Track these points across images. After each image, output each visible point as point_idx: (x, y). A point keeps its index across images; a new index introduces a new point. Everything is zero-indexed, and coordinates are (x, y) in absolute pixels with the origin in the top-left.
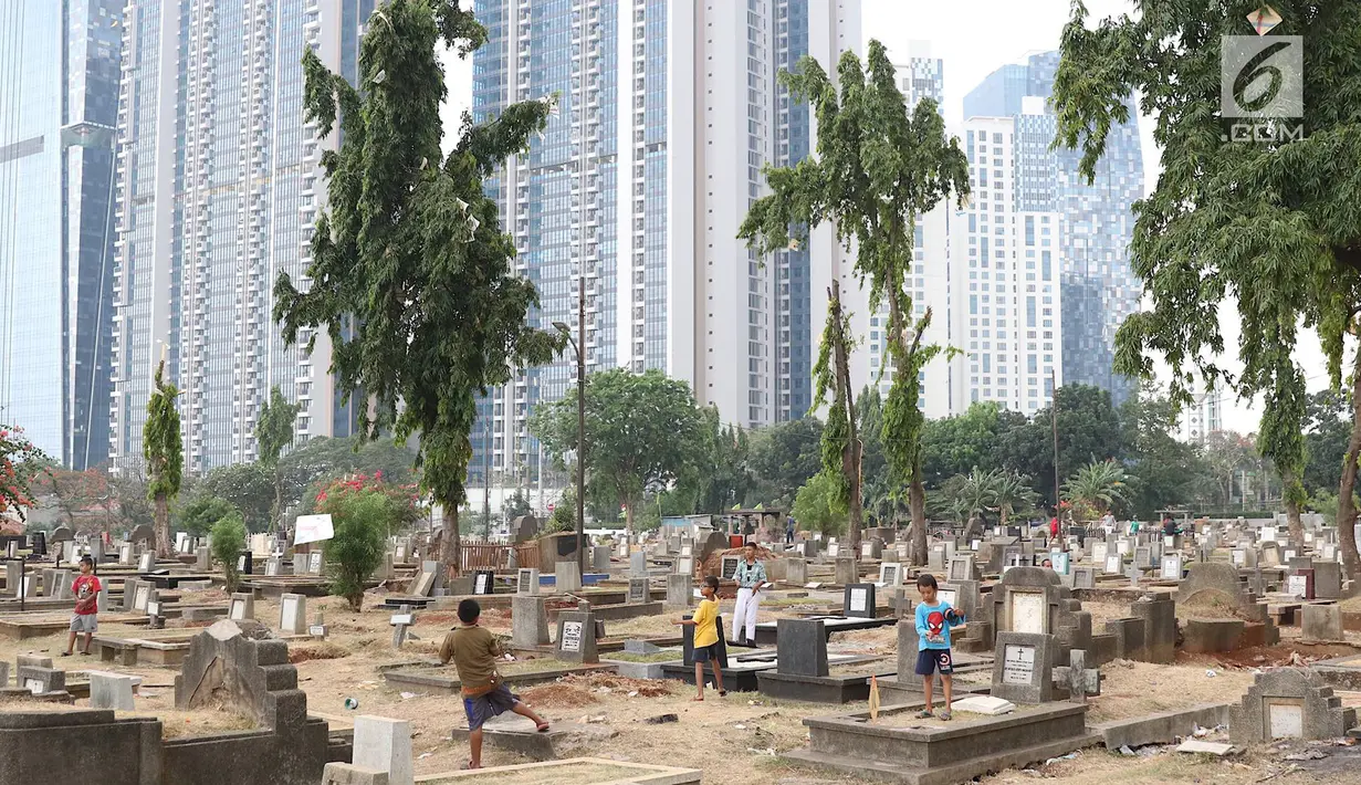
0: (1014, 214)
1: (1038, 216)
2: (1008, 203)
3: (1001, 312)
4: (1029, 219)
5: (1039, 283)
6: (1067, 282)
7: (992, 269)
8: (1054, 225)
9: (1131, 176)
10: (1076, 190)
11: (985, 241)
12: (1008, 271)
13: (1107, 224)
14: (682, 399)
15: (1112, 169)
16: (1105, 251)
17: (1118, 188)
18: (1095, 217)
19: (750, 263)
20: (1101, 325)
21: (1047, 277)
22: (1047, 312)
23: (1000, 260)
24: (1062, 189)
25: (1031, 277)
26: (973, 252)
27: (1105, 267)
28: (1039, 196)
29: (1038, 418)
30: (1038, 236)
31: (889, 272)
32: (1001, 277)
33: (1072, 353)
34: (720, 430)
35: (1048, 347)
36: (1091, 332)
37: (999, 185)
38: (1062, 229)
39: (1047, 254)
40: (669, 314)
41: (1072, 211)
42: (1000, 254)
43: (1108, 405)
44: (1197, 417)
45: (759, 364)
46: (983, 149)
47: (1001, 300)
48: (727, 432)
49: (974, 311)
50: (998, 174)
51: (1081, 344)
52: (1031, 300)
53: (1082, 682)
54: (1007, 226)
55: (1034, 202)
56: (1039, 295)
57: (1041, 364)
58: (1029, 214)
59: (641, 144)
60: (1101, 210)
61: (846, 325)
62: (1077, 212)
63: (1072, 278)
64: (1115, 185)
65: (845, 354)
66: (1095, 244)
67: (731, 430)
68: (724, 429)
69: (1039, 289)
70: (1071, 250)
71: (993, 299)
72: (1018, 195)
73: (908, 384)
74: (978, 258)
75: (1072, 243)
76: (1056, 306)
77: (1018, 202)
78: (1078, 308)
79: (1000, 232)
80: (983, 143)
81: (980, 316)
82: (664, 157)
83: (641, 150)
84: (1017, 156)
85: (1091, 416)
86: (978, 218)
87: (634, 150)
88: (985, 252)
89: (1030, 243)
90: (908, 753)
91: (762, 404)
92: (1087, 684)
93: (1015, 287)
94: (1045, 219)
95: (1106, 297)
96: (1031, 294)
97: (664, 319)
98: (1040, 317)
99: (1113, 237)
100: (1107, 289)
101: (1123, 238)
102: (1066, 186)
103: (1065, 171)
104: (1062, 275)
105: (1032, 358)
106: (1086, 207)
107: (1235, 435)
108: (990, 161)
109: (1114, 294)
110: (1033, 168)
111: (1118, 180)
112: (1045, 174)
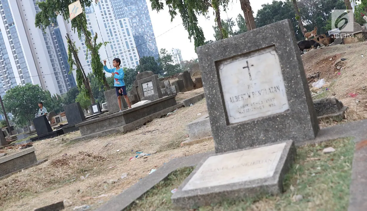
0: (116, 21)
1: (122, 20)
2: (113, 18)
3: (120, 47)
4: (120, 21)
5: (127, 37)
6: (134, 35)
7: (114, 37)
8: (127, 21)
9: (143, 4)
10: (130, 11)
11: (110, 29)
12: (118, 36)
13: (140, 18)
14: (38, 90)
15: (138, 3)
16: (142, 25)
17: (141, 8)
18: (137, 17)
19: (48, 51)
20: (146, 44)
21: (129, 35)
22: (132, 44)
23: (116, 34)
24: (126, 11)
25: (125, 36)
26: (108, 33)
27: (143, 29)
28: (121, 15)
29: (136, 69)
30: (124, 25)
31: (82, 26)
32: (117, 38)
33: (141, 53)
34: (52, 96)
35: (134, 53)
36: (144, 47)
37: (110, 14)
38: (129, 22)
39: (127, 29)
40: (29, 70)
41: (131, 16)
42: (115, 32)
43: (154, 60)
44: (176, 60)
45: (59, 77)
46: (103, 5)
47: (119, 44)
48: (54, 96)
49: (112, 48)
50: (109, 11)
51: (143, 51)
52: (126, 42)
53: (171, 91)
54: (115, 24)
55: (120, 16)
56: (128, 40)
57: (134, 58)
58: (120, 20)
59: (7, 25)
60: (138, 14)
61: (74, 46)
62: (132, 16)
63: (135, 34)
64: (140, 7)
65: (76, 54)
66: (139, 23)
67: (55, 96)
68: (53, 96)
69: (128, 39)
70: (133, 27)
71: (116, 44)
72: (115, 15)
73: (96, 56)
74: (110, 34)
75: (133, 25)
76: (133, 42)
77: (116, 17)
78: (139, 41)
79: (113, 26)
80: (103, 4)
81: (114, 50)
82: (14, 27)
83: (7, 27)
84: (112, 5)
85: (150, 64)
86: (107, 24)
87: (5, 27)
88: (111, 33)
89: (122, 27)
90: (117, 122)
91: (63, 88)
92: (172, 91)
93: (121, 40)
94: (124, 20)
95: (145, 37)
96: (126, 41)
97: (28, 72)
98: (130, 46)
99: (143, 21)
100: (145, 34)
101: (146, 21)
102: (127, 10)
103: (126, 6)
104: (133, 34)
105: (131, 57)
106: (134, 15)
107: (187, 61)
108: (106, 8)
109: (147, 35)
110: (117, 7)
111: (140, 6)
112: (121, 8)
